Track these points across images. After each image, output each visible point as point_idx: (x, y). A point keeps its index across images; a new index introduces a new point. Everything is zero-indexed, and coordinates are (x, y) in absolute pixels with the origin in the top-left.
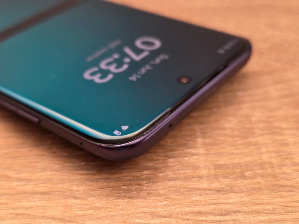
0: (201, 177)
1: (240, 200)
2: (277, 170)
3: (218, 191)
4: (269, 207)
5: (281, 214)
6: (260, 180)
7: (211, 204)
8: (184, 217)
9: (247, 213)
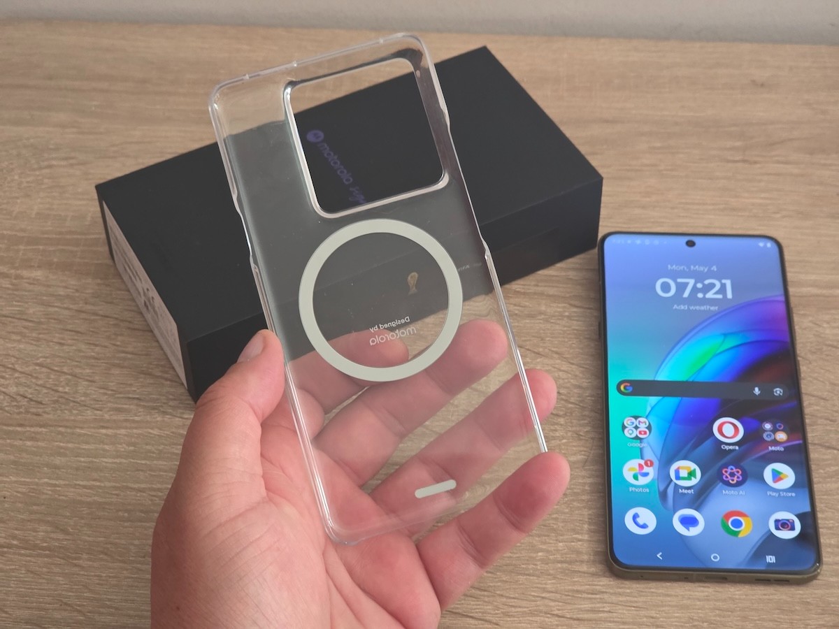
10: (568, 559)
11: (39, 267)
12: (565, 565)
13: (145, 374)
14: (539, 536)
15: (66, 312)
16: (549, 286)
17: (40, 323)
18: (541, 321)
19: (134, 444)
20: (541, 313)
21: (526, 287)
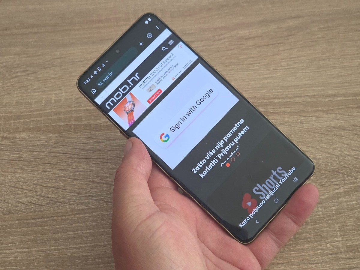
10: (334, 252)
11: (24, 131)
12: (333, 256)
13: (92, 182)
14: (316, 242)
15: (43, 154)
16: (287, 107)
17: (30, 161)
18: (288, 126)
19: (95, 221)
20: (286, 122)
21: (275, 109)
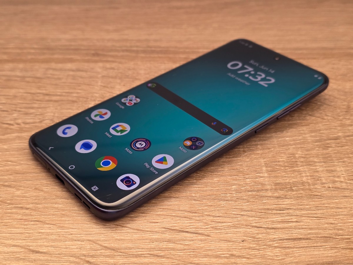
0: (267, 190)
1: (291, 202)
2: (312, 187)
3: (278, 198)
4: (307, 207)
5: (315, 211)
6: (302, 192)
7: (274, 205)
8: (259, 211)
9: (295, 209)
